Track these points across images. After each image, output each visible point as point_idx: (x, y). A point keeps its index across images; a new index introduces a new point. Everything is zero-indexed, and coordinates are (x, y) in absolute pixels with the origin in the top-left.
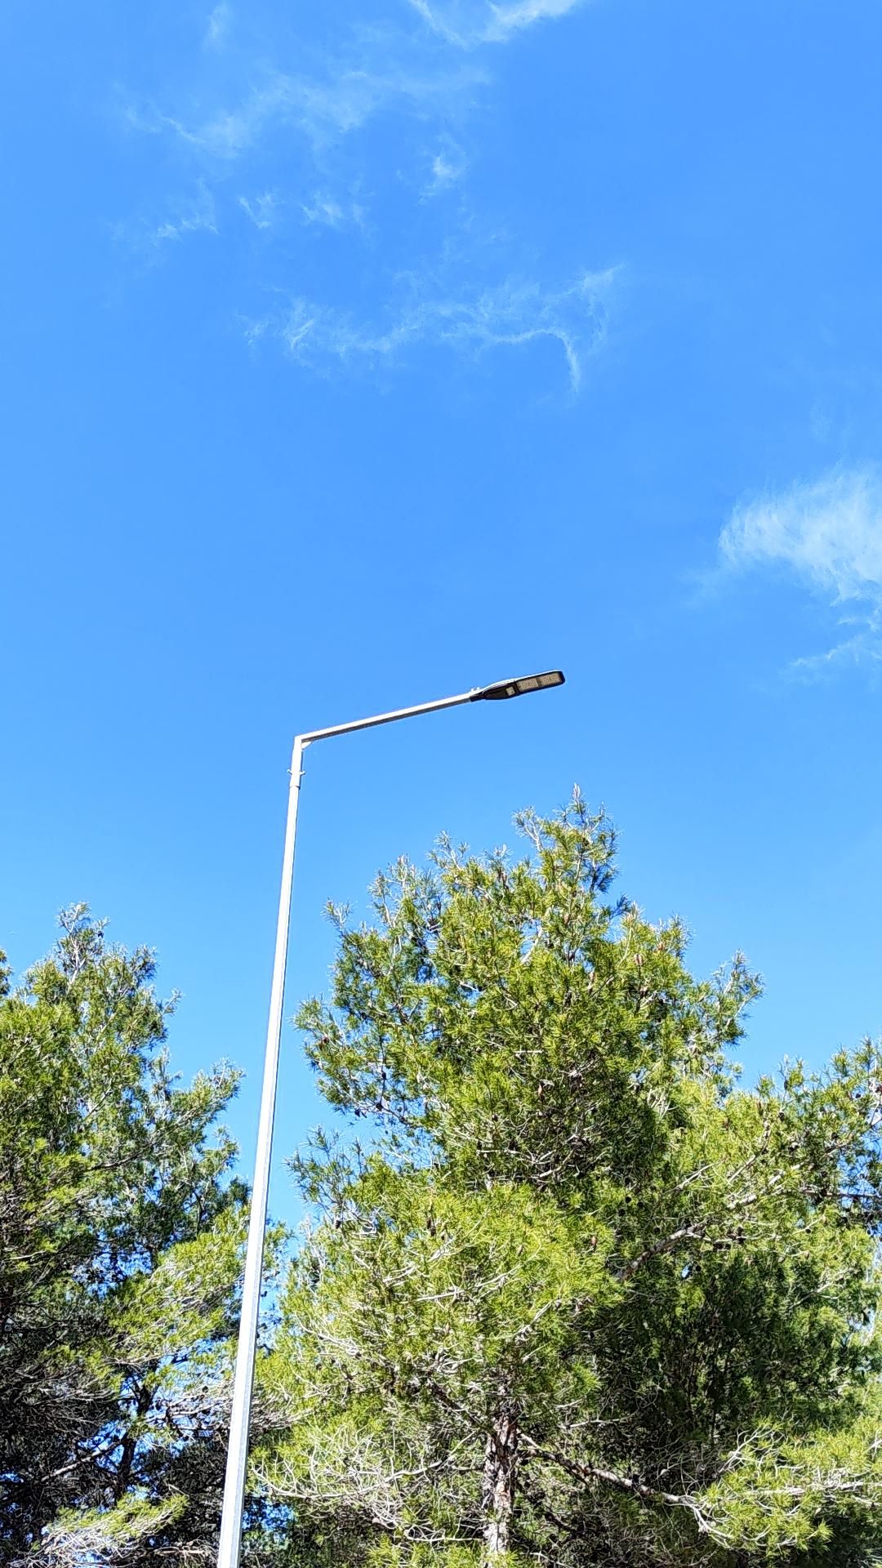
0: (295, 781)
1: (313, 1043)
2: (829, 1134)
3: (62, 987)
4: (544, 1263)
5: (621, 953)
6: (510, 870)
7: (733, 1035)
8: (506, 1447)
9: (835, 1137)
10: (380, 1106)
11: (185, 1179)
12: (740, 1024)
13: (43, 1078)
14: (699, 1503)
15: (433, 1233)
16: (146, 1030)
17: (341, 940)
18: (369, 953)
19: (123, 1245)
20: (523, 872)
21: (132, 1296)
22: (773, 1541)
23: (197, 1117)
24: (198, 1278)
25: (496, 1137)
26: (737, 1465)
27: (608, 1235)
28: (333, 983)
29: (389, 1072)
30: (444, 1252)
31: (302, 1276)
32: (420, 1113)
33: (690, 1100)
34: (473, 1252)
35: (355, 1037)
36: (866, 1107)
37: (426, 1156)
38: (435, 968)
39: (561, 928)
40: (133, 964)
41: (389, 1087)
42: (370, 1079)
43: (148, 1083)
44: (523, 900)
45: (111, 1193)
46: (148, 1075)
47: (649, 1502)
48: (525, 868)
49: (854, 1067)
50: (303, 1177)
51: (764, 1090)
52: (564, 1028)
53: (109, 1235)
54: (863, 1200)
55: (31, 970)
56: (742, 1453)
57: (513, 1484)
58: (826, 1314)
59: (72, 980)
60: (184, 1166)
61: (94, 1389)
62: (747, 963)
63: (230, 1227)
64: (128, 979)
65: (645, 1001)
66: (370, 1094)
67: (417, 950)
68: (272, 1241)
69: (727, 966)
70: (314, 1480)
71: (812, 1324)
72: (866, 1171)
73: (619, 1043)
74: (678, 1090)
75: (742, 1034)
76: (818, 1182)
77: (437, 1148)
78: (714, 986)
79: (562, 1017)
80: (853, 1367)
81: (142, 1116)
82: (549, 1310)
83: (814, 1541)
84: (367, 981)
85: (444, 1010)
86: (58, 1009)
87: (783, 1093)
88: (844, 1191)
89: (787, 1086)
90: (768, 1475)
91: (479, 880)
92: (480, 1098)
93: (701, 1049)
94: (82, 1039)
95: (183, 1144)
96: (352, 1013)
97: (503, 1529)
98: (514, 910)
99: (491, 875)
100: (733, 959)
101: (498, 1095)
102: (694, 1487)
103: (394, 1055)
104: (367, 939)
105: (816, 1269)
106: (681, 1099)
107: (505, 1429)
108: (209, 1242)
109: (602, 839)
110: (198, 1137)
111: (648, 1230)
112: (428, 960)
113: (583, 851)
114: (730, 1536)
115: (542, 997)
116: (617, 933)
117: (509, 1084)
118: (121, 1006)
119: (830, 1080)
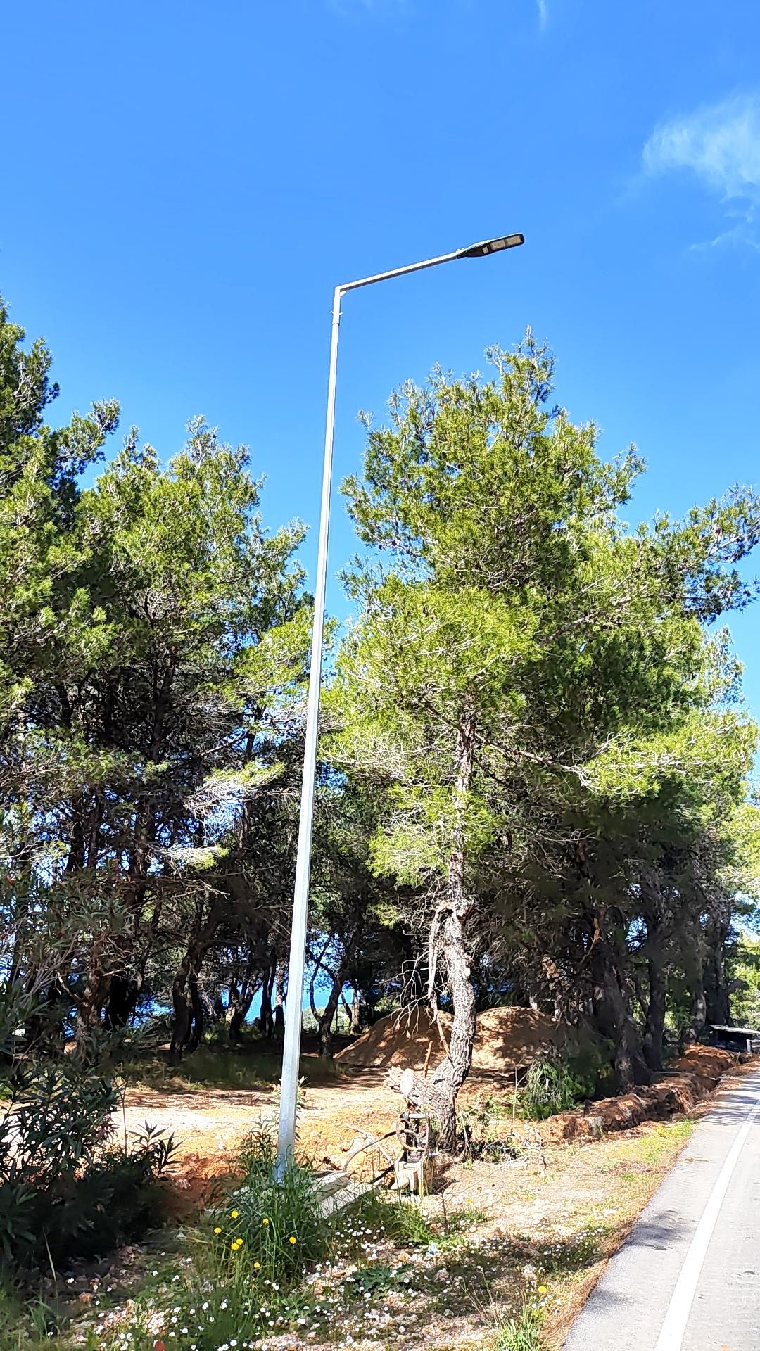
0: (336, 320)
1: (352, 504)
2: (681, 560)
3: (192, 470)
4: (495, 635)
5: (554, 442)
6: (481, 388)
7: (624, 498)
8: (469, 739)
9: (685, 561)
10: (394, 543)
11: (276, 592)
12: (629, 491)
13: (184, 526)
14: (582, 771)
15: (427, 615)
16: (247, 498)
17: (369, 437)
18: (387, 445)
19: (239, 629)
20: (490, 390)
21: (248, 656)
22: (625, 791)
23: (281, 553)
24: (286, 647)
25: (467, 563)
26: (606, 751)
27: (535, 619)
28: (363, 464)
29: (400, 523)
30: (434, 627)
31: (348, 650)
32: (420, 547)
33: (592, 544)
34: (451, 627)
35: (378, 501)
36: (707, 543)
37: (423, 574)
38: (430, 455)
39: (514, 425)
40: (236, 456)
41: (400, 532)
42: (388, 527)
43: (249, 532)
44: (490, 409)
45: (231, 598)
46: (250, 526)
47: (552, 769)
48: (492, 387)
49: (702, 516)
50: (347, 584)
51: (641, 532)
52: (513, 491)
53: (231, 623)
54: (699, 601)
55: (172, 460)
56: (611, 744)
57: (472, 759)
58: (668, 671)
59: (198, 467)
60: (274, 584)
61: (228, 706)
62: (637, 450)
63: (304, 618)
64: (233, 466)
65: (567, 476)
66: (388, 535)
67: (418, 443)
68: (330, 627)
69: (624, 452)
70: (357, 754)
71: (659, 676)
72: (703, 584)
73: (548, 501)
74: (586, 538)
75: (630, 497)
76: (671, 589)
77: (431, 570)
78: (614, 465)
79: (512, 484)
80: (682, 703)
81: (247, 554)
82: (496, 661)
83: (649, 792)
84: (386, 464)
85: (435, 482)
86: (190, 483)
87: (655, 535)
88: (688, 596)
89: (657, 529)
90: (625, 756)
91: (460, 396)
92: (457, 537)
93: (602, 507)
94: (207, 503)
95: (273, 569)
96: (376, 485)
97: (466, 781)
98: (484, 417)
99: (468, 392)
100: (629, 448)
101: (468, 535)
102: (579, 762)
103: (403, 510)
104: (386, 436)
105: (665, 645)
106: (586, 543)
107: (469, 728)
108: (292, 627)
109: (545, 365)
110: (281, 566)
111: (560, 617)
112: (426, 450)
113: (531, 373)
114: (599, 788)
115: (499, 472)
116: (551, 430)
117: (476, 528)
118: (230, 483)
119: (686, 526)
